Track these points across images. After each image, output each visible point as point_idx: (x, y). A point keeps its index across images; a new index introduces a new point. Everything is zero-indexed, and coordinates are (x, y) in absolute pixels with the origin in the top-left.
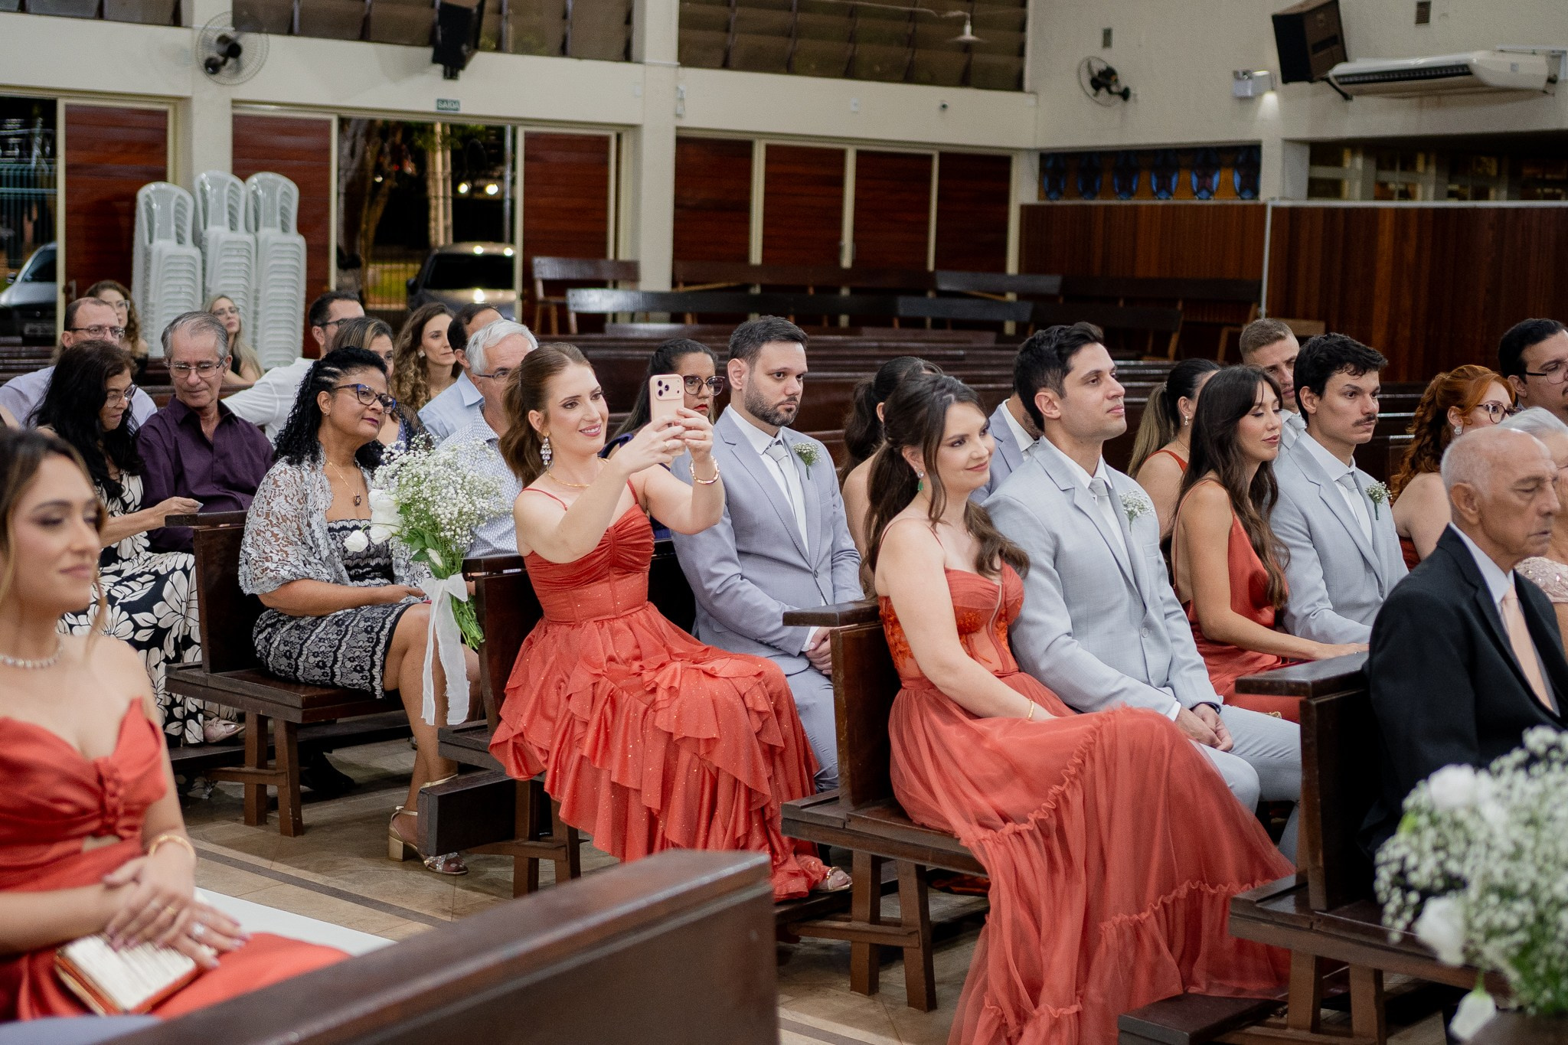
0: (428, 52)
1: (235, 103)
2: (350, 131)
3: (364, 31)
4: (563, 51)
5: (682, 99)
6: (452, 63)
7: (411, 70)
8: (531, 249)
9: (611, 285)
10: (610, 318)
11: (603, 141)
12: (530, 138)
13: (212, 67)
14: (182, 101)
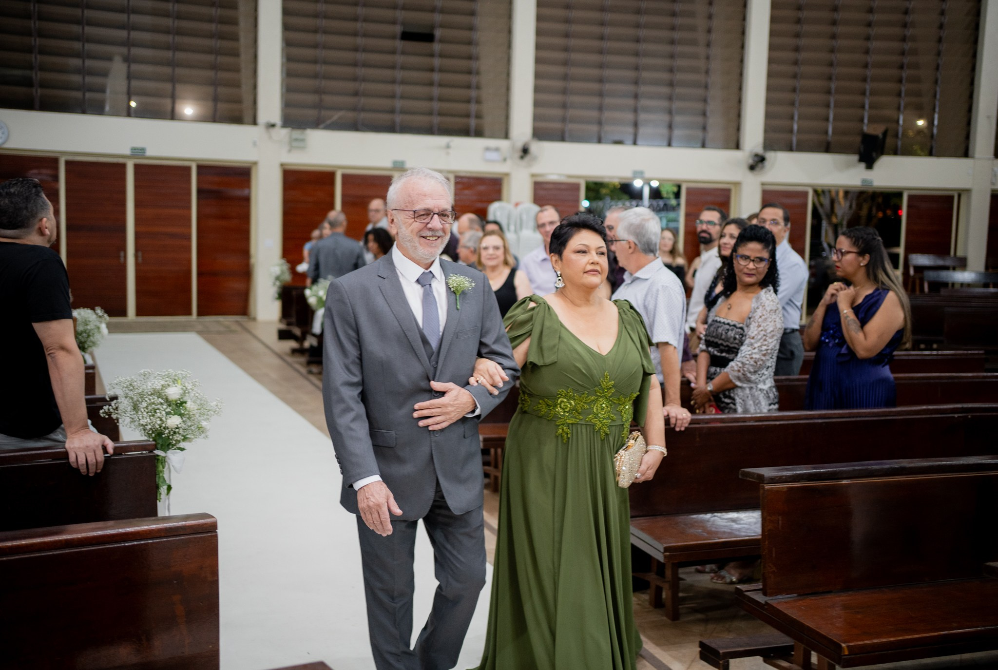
0: (856, 158)
1: (763, 184)
2: (850, 196)
3: (827, 148)
4: (931, 154)
5: (995, 175)
6: (869, 161)
7: (848, 166)
8: (909, 250)
9: (951, 268)
10: (950, 285)
11: (951, 198)
12: (911, 198)
13: (752, 168)
14: (737, 184)
